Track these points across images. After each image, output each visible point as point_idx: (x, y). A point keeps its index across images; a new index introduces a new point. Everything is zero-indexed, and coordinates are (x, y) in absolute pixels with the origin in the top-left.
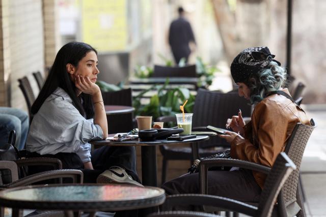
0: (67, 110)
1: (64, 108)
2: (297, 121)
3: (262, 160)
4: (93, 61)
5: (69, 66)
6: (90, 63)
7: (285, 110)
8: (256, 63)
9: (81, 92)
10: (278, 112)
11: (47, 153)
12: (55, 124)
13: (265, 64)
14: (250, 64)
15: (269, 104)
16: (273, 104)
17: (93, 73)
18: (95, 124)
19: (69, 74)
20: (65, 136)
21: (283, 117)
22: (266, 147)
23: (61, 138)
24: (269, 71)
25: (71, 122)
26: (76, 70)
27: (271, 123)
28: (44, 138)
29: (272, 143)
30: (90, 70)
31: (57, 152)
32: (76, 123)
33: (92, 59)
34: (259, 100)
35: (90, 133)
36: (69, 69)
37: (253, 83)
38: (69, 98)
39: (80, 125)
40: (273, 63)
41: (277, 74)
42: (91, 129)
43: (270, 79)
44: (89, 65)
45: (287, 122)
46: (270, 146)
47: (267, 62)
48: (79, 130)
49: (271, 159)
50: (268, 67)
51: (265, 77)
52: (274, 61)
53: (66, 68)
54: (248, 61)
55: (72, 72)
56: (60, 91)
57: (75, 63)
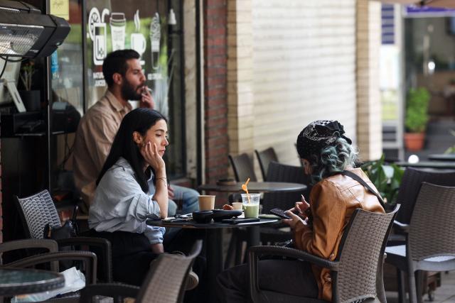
0: (125, 182)
1: (121, 179)
2: (359, 206)
3: (314, 249)
4: (162, 131)
5: (136, 134)
6: (160, 133)
7: (344, 193)
8: (320, 139)
9: (148, 165)
10: (335, 196)
11: (103, 229)
12: (111, 196)
13: (331, 140)
14: (313, 139)
15: (325, 186)
16: (330, 185)
17: (162, 144)
18: (153, 200)
19: (136, 143)
20: (119, 208)
21: (340, 202)
22: (319, 235)
23: (116, 211)
24: (333, 148)
25: (127, 194)
26: (144, 140)
27: (325, 207)
28: (100, 212)
29: (325, 230)
30: (159, 140)
31: (114, 230)
32: (132, 196)
33: (161, 128)
34: (318, 180)
35: (145, 209)
36: (136, 138)
37: (315, 160)
38: (130, 170)
39: (136, 198)
40: (341, 140)
41: (342, 153)
42: (147, 205)
43: (333, 158)
44: (158, 136)
45: (345, 207)
46: (322, 234)
47: (335, 138)
48: (134, 203)
49: (325, 249)
50: (334, 144)
51: (327, 155)
52: (344, 137)
53: (133, 137)
54: (311, 136)
55: (138, 142)
56: (122, 162)
57: (143, 132)
